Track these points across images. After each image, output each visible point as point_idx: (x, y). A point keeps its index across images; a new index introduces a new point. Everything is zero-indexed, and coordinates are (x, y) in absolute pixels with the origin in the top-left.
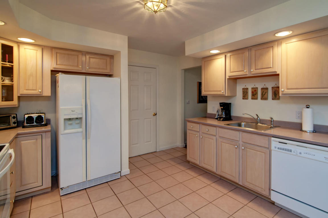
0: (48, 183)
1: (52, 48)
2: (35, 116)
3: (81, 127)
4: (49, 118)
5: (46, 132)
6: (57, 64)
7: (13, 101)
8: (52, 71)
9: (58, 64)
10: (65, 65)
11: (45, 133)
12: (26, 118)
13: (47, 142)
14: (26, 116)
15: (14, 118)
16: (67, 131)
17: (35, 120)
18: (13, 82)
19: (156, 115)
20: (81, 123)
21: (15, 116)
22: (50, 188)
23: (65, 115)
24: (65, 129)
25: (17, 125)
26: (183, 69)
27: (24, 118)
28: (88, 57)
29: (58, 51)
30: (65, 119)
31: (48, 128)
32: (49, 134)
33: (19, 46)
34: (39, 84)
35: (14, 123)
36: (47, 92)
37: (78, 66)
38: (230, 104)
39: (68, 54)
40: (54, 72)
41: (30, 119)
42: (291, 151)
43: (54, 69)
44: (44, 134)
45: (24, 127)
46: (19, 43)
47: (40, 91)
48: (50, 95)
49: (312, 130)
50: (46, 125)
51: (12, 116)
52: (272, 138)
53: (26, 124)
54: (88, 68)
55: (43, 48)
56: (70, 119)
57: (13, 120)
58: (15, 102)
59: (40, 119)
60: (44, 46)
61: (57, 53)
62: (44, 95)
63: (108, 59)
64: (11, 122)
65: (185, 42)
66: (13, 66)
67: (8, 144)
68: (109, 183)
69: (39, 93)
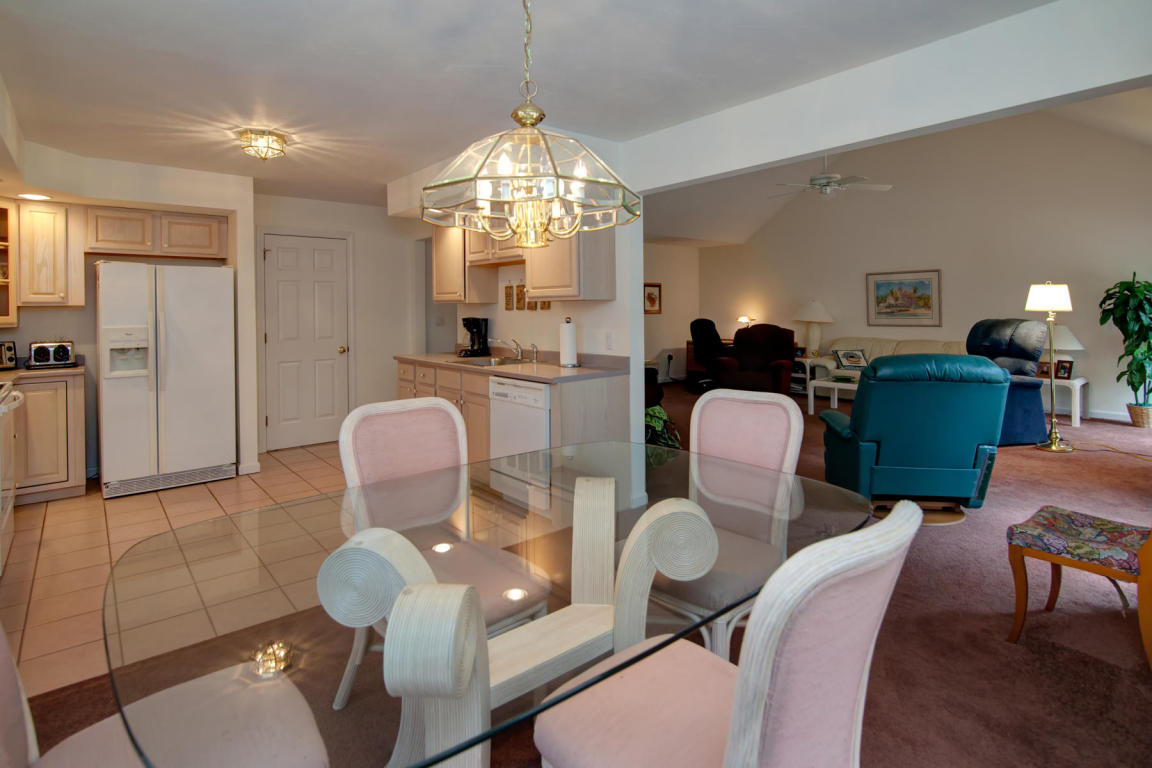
0: (79, 477)
1: (87, 208)
2: (51, 346)
3: (145, 367)
4: (82, 353)
5: (74, 375)
6: (97, 241)
7: (8, 315)
8: (86, 254)
9: (100, 239)
10: (115, 242)
11: (71, 378)
12: (33, 349)
13: (78, 396)
14: (34, 346)
15: (9, 349)
16: (116, 374)
17: (52, 354)
18: (7, 278)
19: (345, 351)
20: (146, 358)
21: (12, 345)
22: (84, 488)
23: (112, 341)
24: (113, 368)
25: (16, 364)
26: (422, 240)
27: (30, 350)
28: (165, 222)
29: (101, 213)
30: (112, 350)
31: (80, 370)
32: (80, 381)
33: (19, 206)
34: (61, 283)
35: (11, 359)
36: (78, 298)
37: (143, 242)
38: (486, 321)
39: (121, 219)
40: (91, 256)
41: (42, 353)
42: (506, 396)
43: (91, 251)
44: (70, 380)
45: (29, 368)
46: (19, 202)
47: (62, 295)
48: (82, 303)
49: (575, 362)
50: (75, 365)
51: (7, 345)
52: (492, 378)
53: (33, 363)
54: (166, 246)
55: (68, 208)
56: (123, 351)
57: (9, 354)
58: (12, 318)
59: (62, 353)
60: (70, 204)
61: (97, 217)
62: (70, 304)
63: (215, 226)
64: (4, 357)
65: (385, 187)
66: (7, 246)
67: (11, 383)
68: (209, 485)
69: (60, 300)
